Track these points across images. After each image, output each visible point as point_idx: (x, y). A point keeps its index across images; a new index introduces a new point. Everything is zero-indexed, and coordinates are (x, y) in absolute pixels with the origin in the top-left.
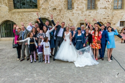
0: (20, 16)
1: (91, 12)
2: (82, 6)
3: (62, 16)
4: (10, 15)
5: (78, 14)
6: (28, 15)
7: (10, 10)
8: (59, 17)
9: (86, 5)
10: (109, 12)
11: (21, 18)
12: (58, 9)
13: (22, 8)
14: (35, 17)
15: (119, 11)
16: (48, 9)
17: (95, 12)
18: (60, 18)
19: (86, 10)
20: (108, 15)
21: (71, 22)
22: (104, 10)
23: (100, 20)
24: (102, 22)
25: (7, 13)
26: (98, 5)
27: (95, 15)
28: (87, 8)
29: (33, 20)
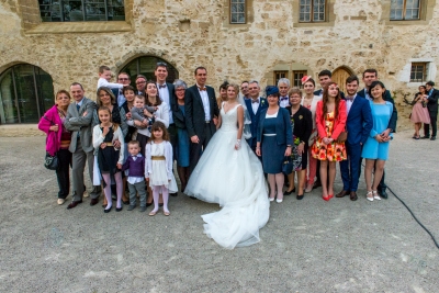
0: (63, 49)
1: (310, 32)
2: (280, 12)
3: (212, 45)
4: (29, 45)
5: (268, 38)
6: (92, 43)
7: (27, 26)
8: (202, 50)
9: (294, 8)
10: (375, 30)
11: (69, 57)
12: (197, 21)
13: (69, 20)
14: (118, 49)
15: (408, 27)
16: (163, 20)
17: (327, 31)
18: (205, 53)
19: (295, 26)
20: (371, 42)
21: (244, 67)
22: (357, 23)
23: (344, 58)
24: (350, 66)
25: (18, 35)
26: (335, 6)
27: (325, 42)
28: (297, 18)
29: (111, 62)
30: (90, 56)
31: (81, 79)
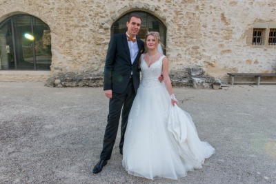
3: (200, 3)
8: (190, 7)
11: (68, 9)
14: (114, 4)
29: (107, 15)
30: (87, 9)
31: (77, 30)
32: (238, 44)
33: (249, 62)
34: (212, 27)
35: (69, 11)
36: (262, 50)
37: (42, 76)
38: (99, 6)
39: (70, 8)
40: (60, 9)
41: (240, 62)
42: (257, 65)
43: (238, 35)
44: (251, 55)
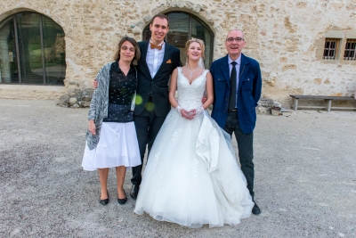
3: (258, 3)
8: (246, 8)
29: (138, 16)
30: (113, 6)
31: (99, 34)
32: (305, 57)
33: (318, 81)
34: (272, 35)
35: (89, 9)
36: (336, 66)
37: (54, 92)
38: (127, 4)
39: (91, 4)
40: (78, 6)
41: (306, 81)
42: (328, 86)
43: (305, 47)
44: (321, 72)
